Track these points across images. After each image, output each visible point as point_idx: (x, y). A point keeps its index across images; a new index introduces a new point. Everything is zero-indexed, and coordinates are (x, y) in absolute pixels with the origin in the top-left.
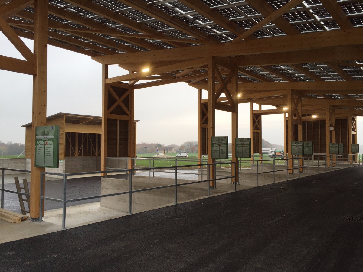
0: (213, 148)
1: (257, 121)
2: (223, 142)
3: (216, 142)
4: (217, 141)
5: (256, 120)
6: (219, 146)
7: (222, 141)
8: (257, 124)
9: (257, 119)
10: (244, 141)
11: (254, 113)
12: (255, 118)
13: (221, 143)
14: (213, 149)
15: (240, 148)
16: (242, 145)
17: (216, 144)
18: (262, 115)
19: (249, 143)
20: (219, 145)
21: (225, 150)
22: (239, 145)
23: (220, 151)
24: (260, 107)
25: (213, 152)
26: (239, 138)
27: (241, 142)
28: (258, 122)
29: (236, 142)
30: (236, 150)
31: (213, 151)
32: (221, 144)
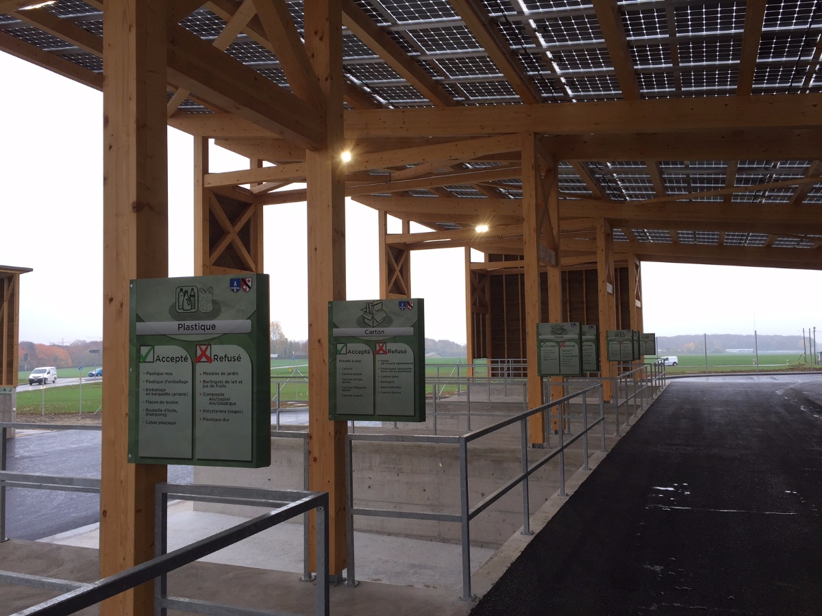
0: (143, 377)
1: (398, 269)
2: (223, 324)
3: (170, 326)
4: (176, 315)
5: (395, 265)
6: (196, 360)
7: (214, 314)
8: (397, 276)
9: (397, 260)
10: (379, 317)
11: (390, 241)
12: (393, 260)
13: (204, 328)
14: (143, 386)
15: (356, 360)
16: (367, 343)
17: (165, 339)
18: (412, 253)
19: (409, 330)
20: (196, 352)
21: (242, 394)
22: (351, 346)
23: (202, 402)
24: (406, 227)
25: (143, 406)
26: (348, 299)
27: (362, 323)
28: (401, 271)
29: (332, 325)
30: (332, 375)
31: (143, 397)
32: (208, 343)
